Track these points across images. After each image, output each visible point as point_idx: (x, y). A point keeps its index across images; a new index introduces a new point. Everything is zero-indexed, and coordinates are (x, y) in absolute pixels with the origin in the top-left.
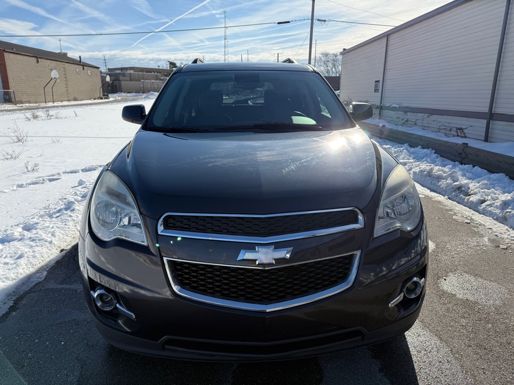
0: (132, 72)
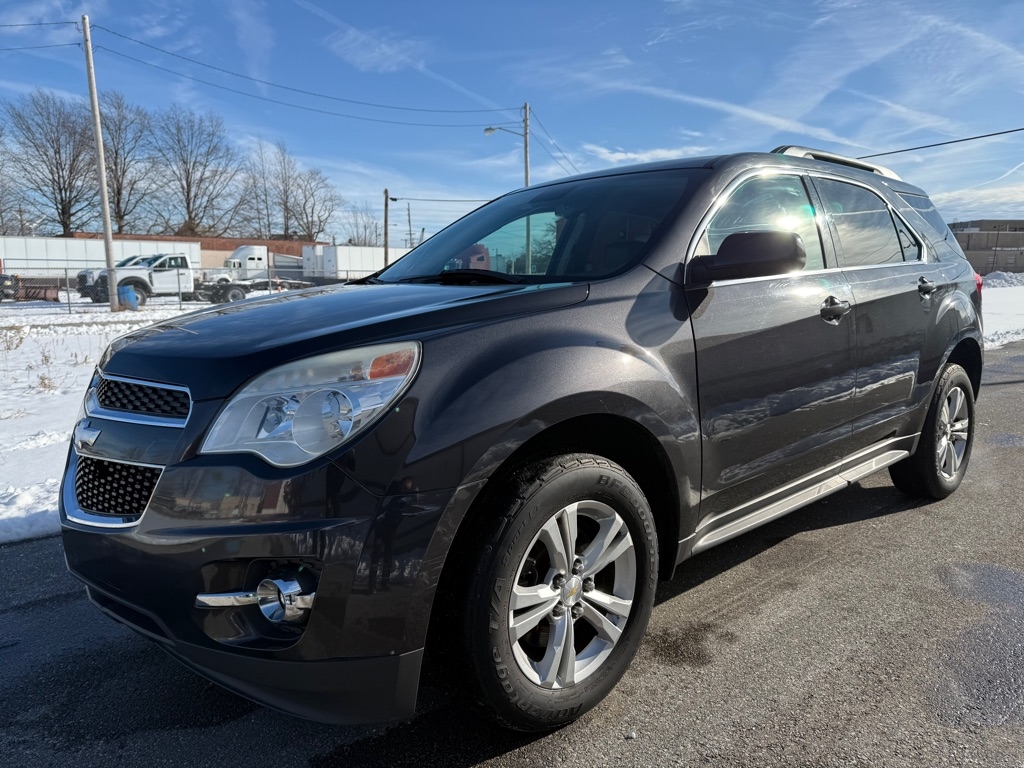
0: (976, 230)
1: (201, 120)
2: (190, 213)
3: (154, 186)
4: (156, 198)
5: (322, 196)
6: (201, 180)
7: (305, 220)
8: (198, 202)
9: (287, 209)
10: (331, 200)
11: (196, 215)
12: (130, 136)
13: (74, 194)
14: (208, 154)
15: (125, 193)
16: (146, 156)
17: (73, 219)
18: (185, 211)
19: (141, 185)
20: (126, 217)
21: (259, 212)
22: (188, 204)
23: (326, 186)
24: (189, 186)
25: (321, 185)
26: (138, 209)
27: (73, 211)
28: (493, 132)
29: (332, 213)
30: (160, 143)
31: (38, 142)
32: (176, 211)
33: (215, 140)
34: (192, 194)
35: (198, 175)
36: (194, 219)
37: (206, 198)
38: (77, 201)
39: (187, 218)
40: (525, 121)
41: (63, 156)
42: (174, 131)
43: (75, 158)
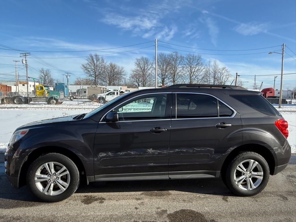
1: (196, 56)
2: (190, 80)
3: (182, 74)
4: (183, 77)
5: (226, 74)
6: (194, 71)
7: (220, 81)
8: (193, 77)
9: (215, 78)
10: (228, 75)
11: (192, 81)
12: (178, 62)
13: (165, 76)
14: (197, 65)
15: (176, 76)
16: (181, 66)
17: (165, 82)
18: (189, 80)
19: (180, 74)
20: (176, 82)
21: (207, 80)
22: (190, 78)
23: (227, 72)
24: (191, 73)
25: (226, 71)
26: (178, 80)
27: (165, 80)
28: (272, 54)
29: (228, 79)
30: (185, 63)
31: (159, 65)
32: (187, 80)
33: (199, 61)
34: (192, 75)
35: (193, 70)
36: (191, 82)
37: (195, 76)
38: (166, 78)
39: (190, 81)
40: (283, 49)
41: (164, 68)
42: (189, 60)
43: (166, 68)
